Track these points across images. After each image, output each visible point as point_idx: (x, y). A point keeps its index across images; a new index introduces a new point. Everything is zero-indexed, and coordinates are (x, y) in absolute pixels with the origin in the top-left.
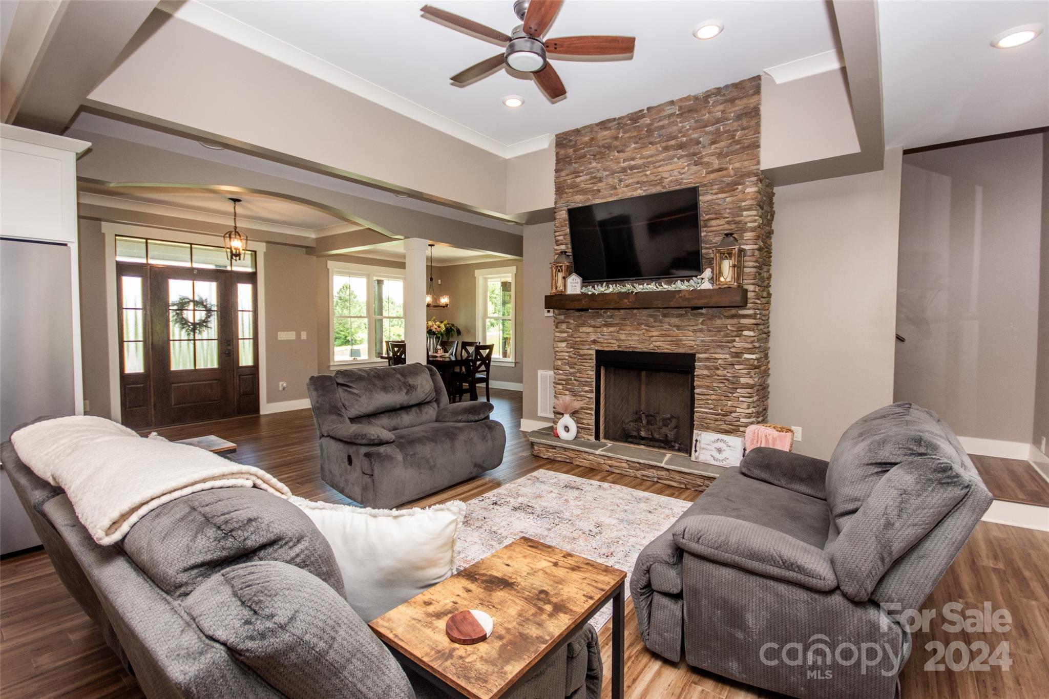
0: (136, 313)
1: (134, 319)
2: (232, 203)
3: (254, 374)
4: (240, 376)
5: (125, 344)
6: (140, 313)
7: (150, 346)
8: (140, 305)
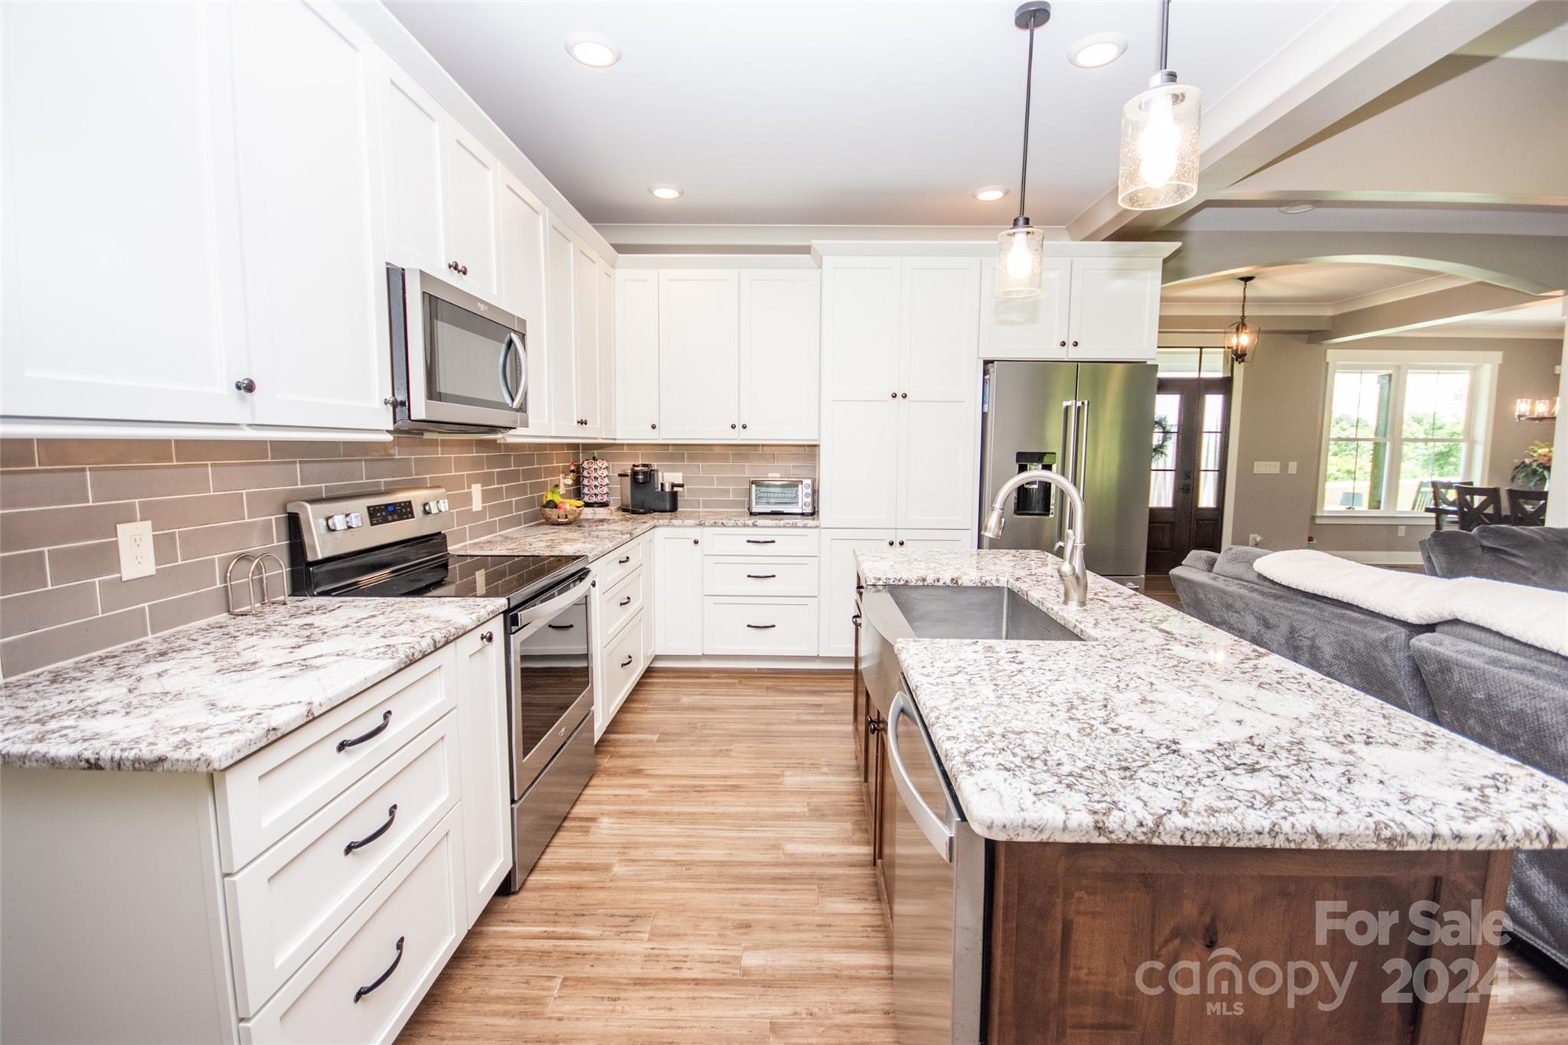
2: (1243, 282)
3: (1216, 520)
4: (1198, 520)
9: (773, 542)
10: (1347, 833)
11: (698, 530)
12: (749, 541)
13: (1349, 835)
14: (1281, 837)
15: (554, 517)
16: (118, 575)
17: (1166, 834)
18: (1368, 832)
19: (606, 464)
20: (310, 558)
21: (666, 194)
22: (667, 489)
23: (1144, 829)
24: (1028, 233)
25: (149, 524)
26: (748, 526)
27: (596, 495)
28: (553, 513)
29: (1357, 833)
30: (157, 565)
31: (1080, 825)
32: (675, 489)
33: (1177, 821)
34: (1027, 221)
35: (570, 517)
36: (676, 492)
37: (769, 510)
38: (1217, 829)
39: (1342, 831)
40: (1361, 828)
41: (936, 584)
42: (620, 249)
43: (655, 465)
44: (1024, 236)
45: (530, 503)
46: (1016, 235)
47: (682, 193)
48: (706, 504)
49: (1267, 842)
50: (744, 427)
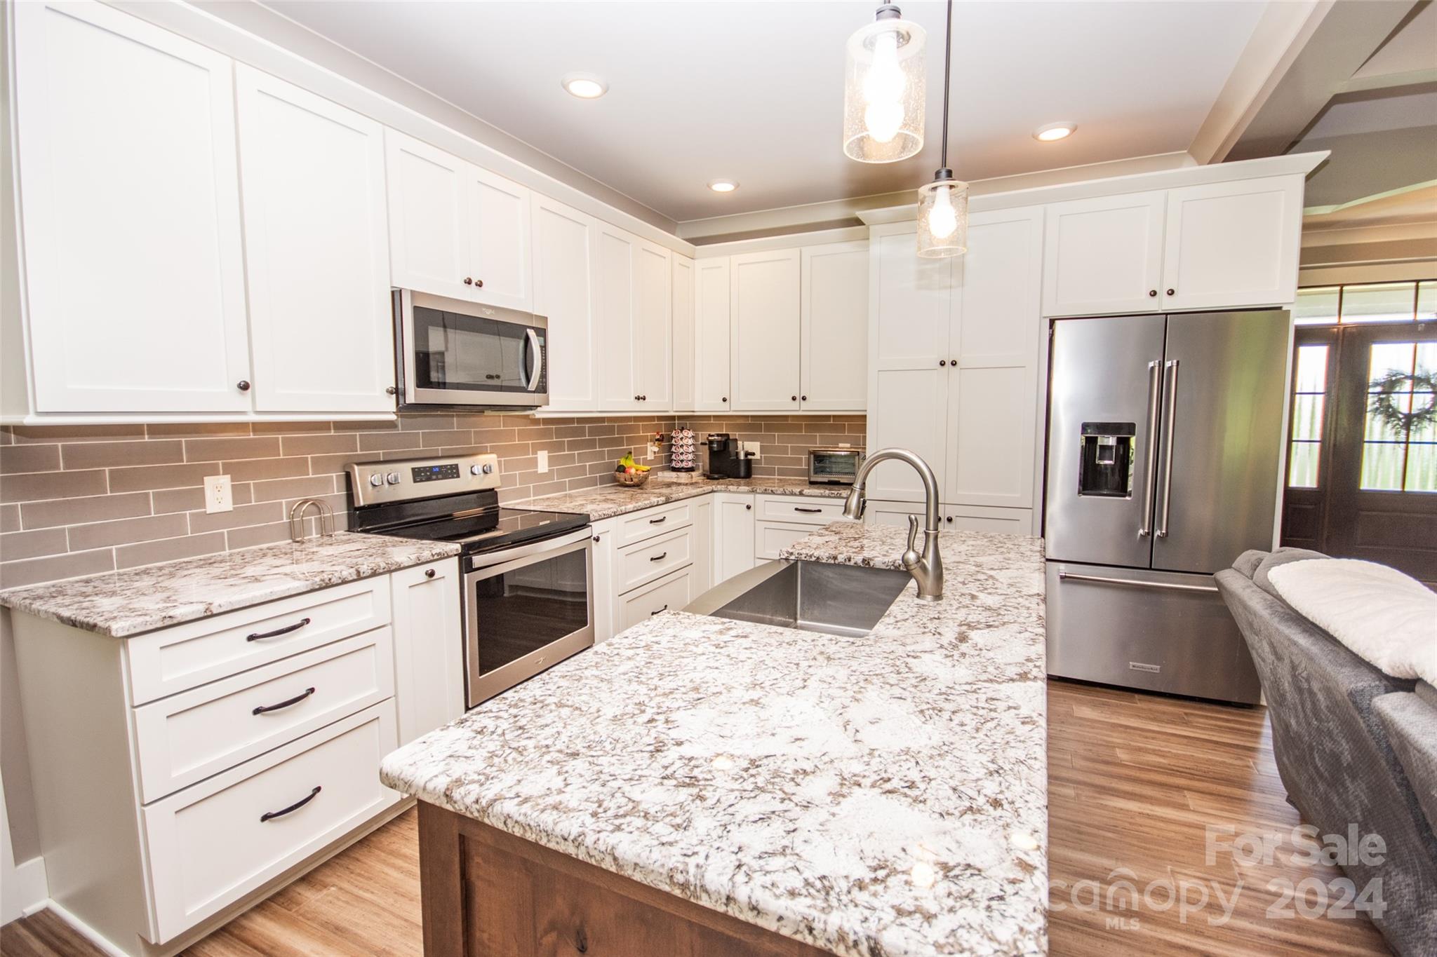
0: (1314, 399)
1: (1310, 408)
5: (1294, 444)
6: (1320, 400)
7: (1331, 450)
8: (1321, 388)
9: (820, 511)
10: (641, 864)
11: (751, 496)
12: (796, 509)
13: (643, 867)
14: (582, 848)
15: (622, 480)
16: (204, 510)
17: (493, 816)
18: (661, 870)
19: (691, 434)
20: (356, 505)
21: (723, 188)
22: (742, 457)
23: (478, 807)
24: (951, 187)
25: (228, 477)
26: (795, 495)
27: (682, 461)
28: (621, 476)
29: (651, 867)
30: (234, 504)
31: (435, 788)
32: (750, 457)
33: (510, 807)
34: (949, 174)
35: (635, 480)
36: (751, 460)
37: (826, 480)
38: (532, 824)
39: (638, 861)
40: (657, 864)
41: (847, 563)
42: (696, 241)
43: (734, 434)
44: (947, 190)
45: (608, 466)
46: (939, 190)
47: (737, 186)
48: (781, 472)
49: (571, 850)
50: (804, 398)
